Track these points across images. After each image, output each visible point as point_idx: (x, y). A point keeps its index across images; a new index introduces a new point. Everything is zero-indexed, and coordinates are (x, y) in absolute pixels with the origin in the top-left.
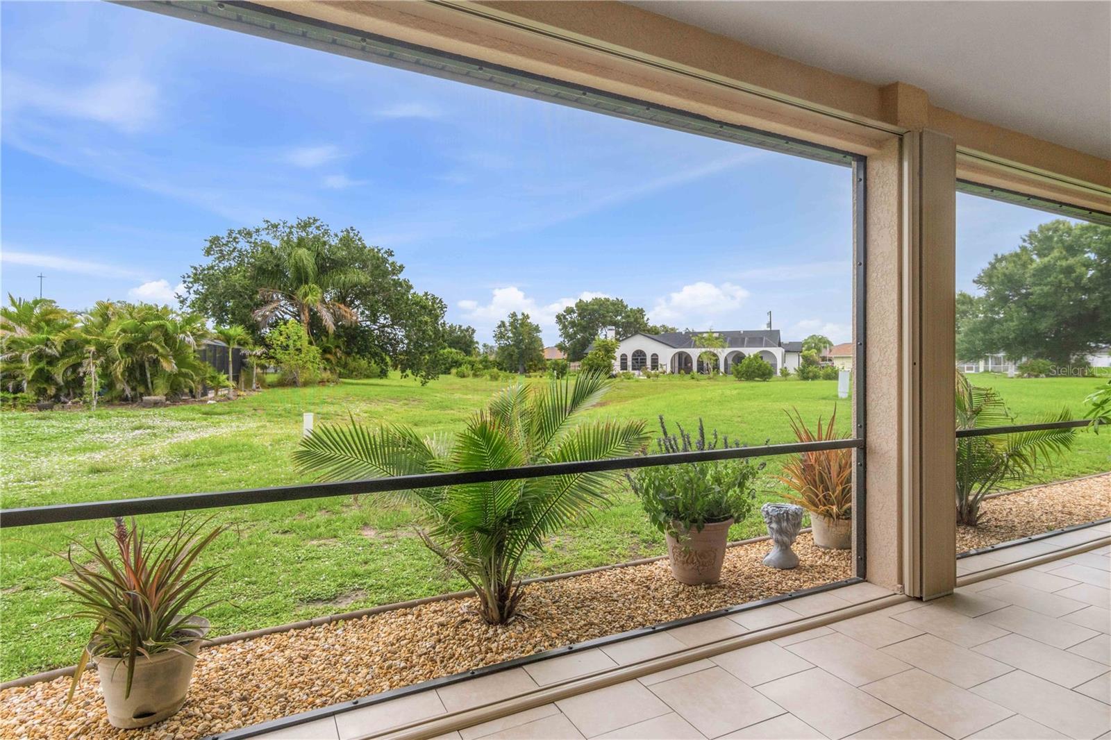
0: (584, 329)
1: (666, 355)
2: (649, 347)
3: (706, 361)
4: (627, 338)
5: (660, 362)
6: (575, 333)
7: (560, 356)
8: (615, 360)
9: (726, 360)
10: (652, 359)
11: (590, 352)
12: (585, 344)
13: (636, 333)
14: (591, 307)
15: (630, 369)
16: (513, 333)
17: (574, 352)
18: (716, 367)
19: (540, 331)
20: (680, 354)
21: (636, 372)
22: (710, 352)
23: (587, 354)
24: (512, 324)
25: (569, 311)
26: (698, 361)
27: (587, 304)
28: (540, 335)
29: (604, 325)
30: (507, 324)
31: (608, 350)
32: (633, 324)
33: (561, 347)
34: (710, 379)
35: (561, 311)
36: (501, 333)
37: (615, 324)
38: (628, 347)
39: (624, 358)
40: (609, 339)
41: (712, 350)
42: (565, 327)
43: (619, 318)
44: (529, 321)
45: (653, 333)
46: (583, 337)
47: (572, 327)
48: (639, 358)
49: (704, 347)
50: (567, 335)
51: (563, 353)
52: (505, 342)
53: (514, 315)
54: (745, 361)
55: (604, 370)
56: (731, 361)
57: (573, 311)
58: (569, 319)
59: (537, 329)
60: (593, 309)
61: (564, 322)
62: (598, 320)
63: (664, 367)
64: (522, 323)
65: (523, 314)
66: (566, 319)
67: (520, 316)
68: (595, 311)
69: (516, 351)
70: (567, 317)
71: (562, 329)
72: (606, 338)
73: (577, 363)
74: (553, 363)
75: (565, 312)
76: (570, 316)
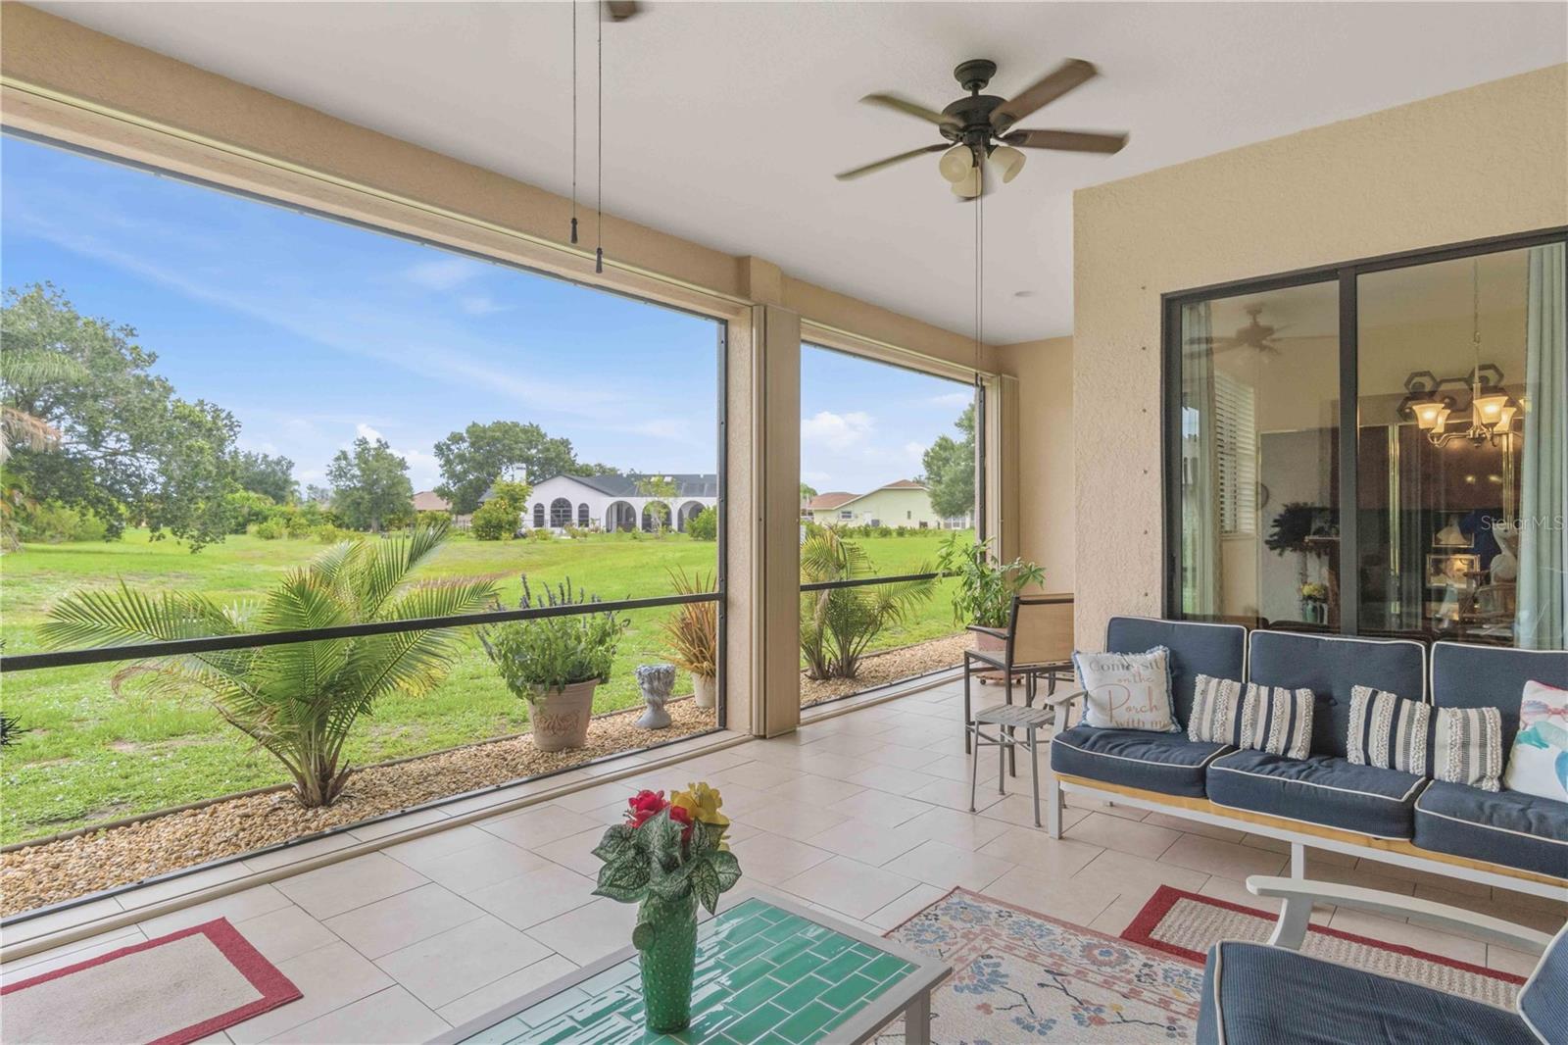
0: (480, 466)
1: (600, 506)
2: (576, 494)
3: (654, 515)
4: (545, 480)
5: (592, 515)
6: (465, 472)
7: (442, 506)
8: (526, 512)
9: (680, 513)
10: (580, 512)
11: (488, 499)
12: (480, 488)
13: (559, 474)
14: (490, 434)
15: (548, 524)
16: (360, 468)
17: (463, 500)
18: (667, 522)
19: (407, 468)
20: (619, 505)
21: (557, 530)
22: (659, 502)
23: (483, 503)
24: (359, 456)
25: (456, 438)
26: (643, 515)
27: (484, 430)
28: (407, 474)
29: (511, 461)
30: (351, 455)
31: (515, 499)
32: (554, 462)
33: (442, 493)
34: (657, 538)
35: (443, 438)
36: (340, 468)
37: (528, 460)
38: (546, 494)
39: (539, 511)
40: (517, 481)
41: (661, 499)
42: (448, 462)
43: (534, 451)
44: (388, 451)
45: (583, 475)
46: (478, 479)
47: (461, 463)
48: (561, 510)
49: (651, 495)
50: (452, 475)
51: (445, 501)
52: (348, 483)
53: (363, 442)
54: (703, 516)
55: (507, 527)
56: (686, 515)
57: (462, 439)
58: (456, 451)
59: (402, 464)
60: (493, 437)
61: (448, 455)
62: (499, 452)
63: (597, 523)
64: (377, 454)
65: (379, 441)
66: (450, 450)
67: (373, 444)
68: (497, 440)
69: (366, 497)
70: (453, 447)
71: (445, 465)
72: (513, 480)
73: (468, 517)
74: (428, 517)
75: (448, 439)
76: (457, 446)
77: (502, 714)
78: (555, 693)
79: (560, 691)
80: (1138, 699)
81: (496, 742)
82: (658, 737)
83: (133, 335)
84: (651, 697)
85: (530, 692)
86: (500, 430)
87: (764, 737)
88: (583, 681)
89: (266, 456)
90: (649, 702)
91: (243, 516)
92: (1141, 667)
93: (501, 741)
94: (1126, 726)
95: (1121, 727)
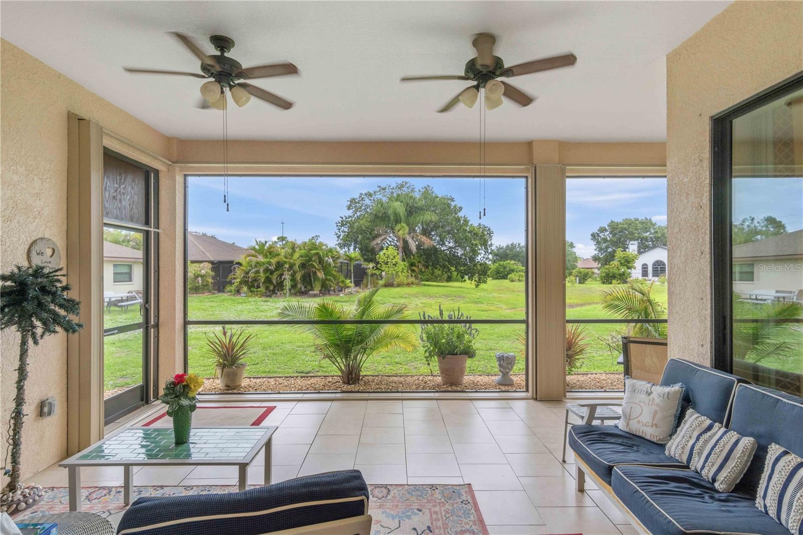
0: (615, 244)
6: (607, 248)
7: (596, 266)
14: (620, 226)
17: (606, 262)
25: (603, 230)
27: (618, 224)
31: (629, 261)
33: (595, 259)
35: (595, 230)
42: (598, 243)
47: (605, 243)
50: (601, 250)
51: (597, 263)
55: (619, 277)
57: (605, 230)
58: (602, 236)
60: (622, 228)
61: (598, 239)
68: (625, 229)
70: (601, 235)
71: (597, 244)
75: (598, 231)
76: (603, 234)
83: (453, 201)
86: (626, 224)
89: (519, 244)
91: (507, 271)
94: (634, 433)
95: (631, 432)
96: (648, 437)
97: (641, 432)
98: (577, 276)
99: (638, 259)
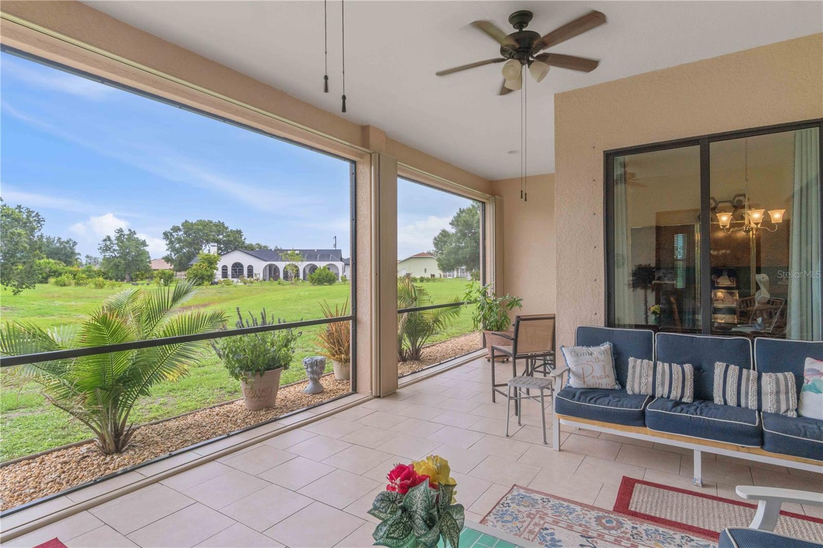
0: (190, 245)
1: (259, 266)
2: (246, 260)
3: (290, 271)
4: (228, 252)
5: (255, 272)
6: (182, 248)
7: (167, 267)
8: (217, 270)
9: (304, 269)
10: (248, 270)
11: (195, 263)
12: (190, 257)
13: (235, 249)
14: (195, 227)
15: (230, 277)
16: (118, 246)
17: (180, 264)
18: (297, 275)
19: (147, 246)
20: (270, 266)
21: (235, 280)
22: (293, 264)
23: (192, 265)
24: (118, 239)
25: (176, 229)
26: (284, 271)
27: (192, 224)
28: (147, 249)
29: (208, 242)
30: (113, 238)
31: (211, 262)
32: (233, 242)
33: (167, 259)
34: (292, 284)
35: (168, 229)
36: (106, 246)
37: (218, 242)
38: (229, 260)
39: (225, 269)
40: (212, 253)
41: (294, 263)
42: (171, 242)
43: (221, 237)
44: (136, 236)
45: (249, 250)
46: (189, 252)
47: (179, 243)
48: (238, 269)
49: (288, 261)
50: (173, 249)
51: (169, 264)
52: (111, 254)
53: (120, 231)
54: (317, 271)
55: (207, 278)
56: (307, 271)
57: (180, 230)
58: (176, 236)
59: (144, 244)
60: (197, 229)
61: (171, 238)
62: (201, 237)
63: (258, 276)
64: (129, 238)
65: (130, 230)
66: (172, 235)
67: (126, 232)
68: (200, 230)
69: (122, 262)
70: (174, 234)
71: (169, 244)
72: (209, 252)
73: (183, 273)
74: (160, 273)
75: (171, 230)
76: (177, 233)
77: (221, 388)
78: (258, 376)
79: (261, 375)
80: (598, 372)
81: (221, 406)
82: (317, 399)
84: (312, 376)
85: (244, 377)
86: (202, 225)
87: (379, 397)
88: (275, 368)
90: (311, 379)
92: (598, 354)
93: (223, 405)
94: (592, 387)
95: (589, 387)
96: (604, 387)
97: (598, 384)
98: (161, 278)
99: (219, 261)
